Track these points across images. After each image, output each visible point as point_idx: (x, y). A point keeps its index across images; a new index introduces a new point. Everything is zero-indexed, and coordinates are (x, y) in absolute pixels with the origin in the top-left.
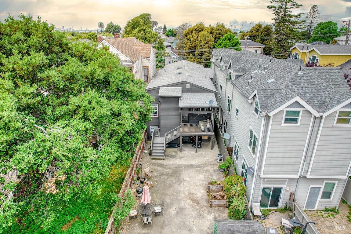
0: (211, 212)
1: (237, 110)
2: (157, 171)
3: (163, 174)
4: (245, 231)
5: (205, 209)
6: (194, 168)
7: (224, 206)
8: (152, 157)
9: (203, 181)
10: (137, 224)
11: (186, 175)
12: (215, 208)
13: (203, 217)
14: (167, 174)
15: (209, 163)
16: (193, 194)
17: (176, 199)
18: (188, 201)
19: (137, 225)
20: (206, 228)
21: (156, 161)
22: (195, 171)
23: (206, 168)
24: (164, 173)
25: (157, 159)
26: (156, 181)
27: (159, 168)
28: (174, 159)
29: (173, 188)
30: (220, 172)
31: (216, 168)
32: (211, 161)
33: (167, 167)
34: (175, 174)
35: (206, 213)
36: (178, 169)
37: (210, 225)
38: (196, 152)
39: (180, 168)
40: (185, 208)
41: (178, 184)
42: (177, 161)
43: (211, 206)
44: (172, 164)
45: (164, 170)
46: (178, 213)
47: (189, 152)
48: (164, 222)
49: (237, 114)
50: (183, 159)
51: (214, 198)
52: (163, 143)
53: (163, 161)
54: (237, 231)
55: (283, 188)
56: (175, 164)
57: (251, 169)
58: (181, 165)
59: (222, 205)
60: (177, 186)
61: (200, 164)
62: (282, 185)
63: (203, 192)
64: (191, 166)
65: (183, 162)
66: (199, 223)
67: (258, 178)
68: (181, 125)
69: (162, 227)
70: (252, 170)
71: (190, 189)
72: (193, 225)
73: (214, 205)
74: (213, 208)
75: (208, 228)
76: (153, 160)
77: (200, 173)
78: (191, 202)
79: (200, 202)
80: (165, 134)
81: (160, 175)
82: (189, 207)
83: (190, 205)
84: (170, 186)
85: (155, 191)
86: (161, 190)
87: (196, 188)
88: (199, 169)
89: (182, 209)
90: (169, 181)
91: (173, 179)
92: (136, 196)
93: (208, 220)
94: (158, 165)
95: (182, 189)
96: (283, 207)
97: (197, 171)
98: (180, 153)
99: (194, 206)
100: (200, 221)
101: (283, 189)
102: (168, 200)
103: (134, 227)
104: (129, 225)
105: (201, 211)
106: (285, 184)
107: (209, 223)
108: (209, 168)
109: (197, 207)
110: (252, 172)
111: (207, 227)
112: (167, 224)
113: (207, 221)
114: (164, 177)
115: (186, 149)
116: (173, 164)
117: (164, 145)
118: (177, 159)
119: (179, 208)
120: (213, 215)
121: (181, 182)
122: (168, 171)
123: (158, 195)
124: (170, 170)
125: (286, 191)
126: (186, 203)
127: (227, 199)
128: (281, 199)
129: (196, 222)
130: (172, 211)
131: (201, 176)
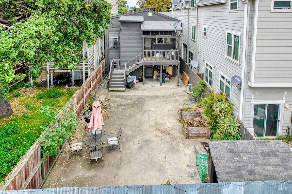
0: (189, 145)
1: (205, 29)
2: (115, 102)
3: (122, 105)
4: (258, 152)
5: (179, 141)
6: (160, 98)
7: (204, 136)
8: (110, 89)
9: (172, 110)
10: (80, 163)
11: (150, 105)
12: (193, 140)
13: (178, 151)
14: (127, 105)
15: (177, 94)
16: (161, 124)
17: (139, 130)
18: (155, 132)
19: (80, 165)
20: (184, 166)
21: (115, 92)
22: (161, 101)
23: (174, 99)
24: (124, 103)
25: (115, 91)
26: (114, 112)
27: (117, 99)
28: (136, 91)
29: (134, 118)
30: (192, 102)
31: (187, 98)
32: (179, 92)
33: (127, 98)
34: (137, 104)
35: (181, 146)
36: (141, 99)
37: (190, 162)
38: (161, 85)
39: (143, 98)
40: (152, 141)
41: (142, 114)
42: (139, 93)
43: (187, 137)
44: (133, 95)
45: (124, 101)
46: (141, 147)
47: (153, 85)
48: (121, 160)
49: (205, 34)
50: (146, 90)
51: (191, 125)
52: (123, 74)
53: (123, 93)
54: (243, 151)
55: (281, 105)
56: (137, 95)
57: (236, 78)
58: (144, 96)
59: (202, 134)
60: (139, 116)
61: (166, 95)
62: (279, 100)
63: (174, 121)
64: (157, 97)
65: (146, 93)
66: (173, 159)
67: (248, 90)
68: (144, 52)
69: (118, 167)
70: (238, 79)
71: (156, 119)
72: (164, 162)
73: (191, 135)
74: (191, 139)
75: (188, 166)
76: (111, 92)
77: (167, 103)
78: (160, 133)
79: (171, 133)
80: (126, 63)
81: (118, 106)
82: (156, 139)
83: (159, 137)
84: (131, 116)
85: (111, 122)
86: (118, 121)
87: (165, 118)
88: (166, 99)
89: (147, 142)
90: (129, 111)
91: (134, 109)
92: (85, 128)
93: (186, 155)
94: (117, 97)
95: (147, 119)
96: (284, 135)
97: (164, 101)
98: (143, 86)
99: (163, 138)
100: (175, 156)
101: (281, 107)
102: (127, 131)
103: (75, 167)
104: (67, 166)
105: (174, 144)
106: (283, 99)
107: (188, 159)
108: (177, 99)
109: (167, 138)
110: (239, 80)
111: (186, 165)
112: (125, 163)
113: (184, 155)
114: (124, 107)
115: (150, 83)
116: (135, 96)
117: (124, 76)
118: (139, 91)
119: (143, 141)
120: (192, 149)
121: (145, 112)
122: (129, 101)
123: (114, 126)
124: (130, 101)
125: (285, 109)
126: (152, 135)
127: (208, 126)
128: (280, 122)
129: (168, 158)
130: (134, 145)
131: (170, 106)
